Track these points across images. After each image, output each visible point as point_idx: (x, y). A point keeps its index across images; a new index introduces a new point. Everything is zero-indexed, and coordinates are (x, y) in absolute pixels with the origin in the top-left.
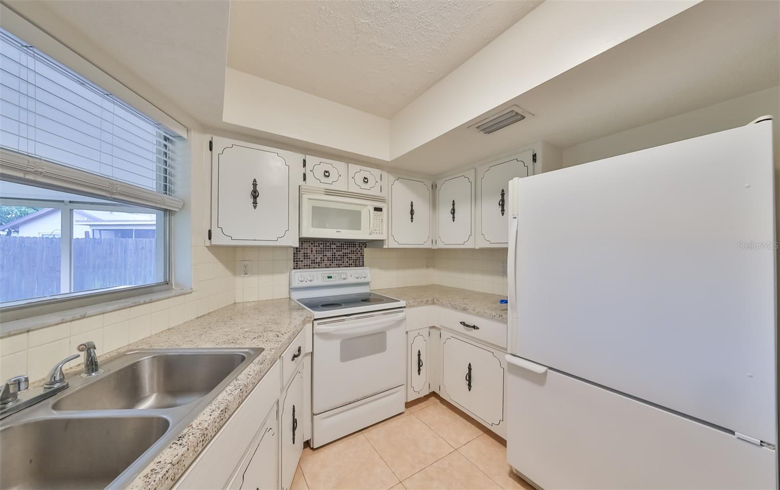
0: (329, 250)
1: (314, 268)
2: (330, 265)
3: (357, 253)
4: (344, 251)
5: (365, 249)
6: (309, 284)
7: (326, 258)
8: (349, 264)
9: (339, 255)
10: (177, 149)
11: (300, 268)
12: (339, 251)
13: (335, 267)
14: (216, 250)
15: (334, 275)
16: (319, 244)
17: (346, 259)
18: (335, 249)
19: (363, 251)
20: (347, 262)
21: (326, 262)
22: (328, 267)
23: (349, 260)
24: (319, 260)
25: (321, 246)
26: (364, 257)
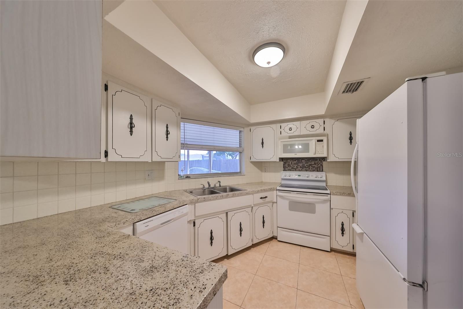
0: (301, 163)
1: (293, 171)
2: (302, 170)
3: (318, 164)
4: (310, 163)
5: (324, 162)
6: (288, 178)
7: (299, 167)
8: (313, 170)
9: (307, 165)
10: (242, 134)
11: (286, 171)
12: (307, 163)
13: (304, 171)
14: (253, 163)
15: (302, 175)
16: (295, 160)
17: (311, 167)
18: (304, 162)
19: (323, 163)
20: (312, 169)
21: (299, 168)
22: (300, 171)
23: (313, 168)
24: (295, 167)
25: (297, 161)
26: (323, 166)
